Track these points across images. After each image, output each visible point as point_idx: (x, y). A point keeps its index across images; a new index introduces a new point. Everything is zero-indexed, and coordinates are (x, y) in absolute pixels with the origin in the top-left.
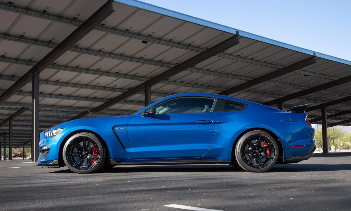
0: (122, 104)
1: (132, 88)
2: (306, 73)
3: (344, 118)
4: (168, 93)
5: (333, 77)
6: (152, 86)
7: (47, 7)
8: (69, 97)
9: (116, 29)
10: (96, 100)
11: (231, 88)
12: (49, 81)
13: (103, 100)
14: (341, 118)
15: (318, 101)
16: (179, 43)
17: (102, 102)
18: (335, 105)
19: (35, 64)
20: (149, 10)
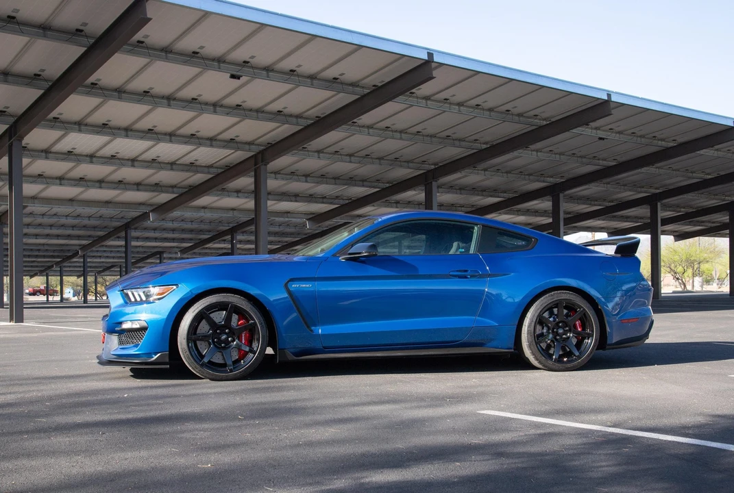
0: (216, 198)
1: (231, 166)
2: (601, 134)
3: (709, 222)
4: (311, 173)
5: (662, 140)
6: (268, 163)
7: (14, 9)
8: (101, 183)
9: (171, 52)
10: (159, 188)
11: (445, 163)
12: (50, 152)
13: (175, 190)
14: (703, 222)
15: (643, 187)
16: (312, 77)
17: (173, 193)
18: (681, 196)
19: (12, 120)
20: (229, 15)
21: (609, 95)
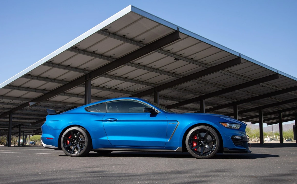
21: (278, 71)
